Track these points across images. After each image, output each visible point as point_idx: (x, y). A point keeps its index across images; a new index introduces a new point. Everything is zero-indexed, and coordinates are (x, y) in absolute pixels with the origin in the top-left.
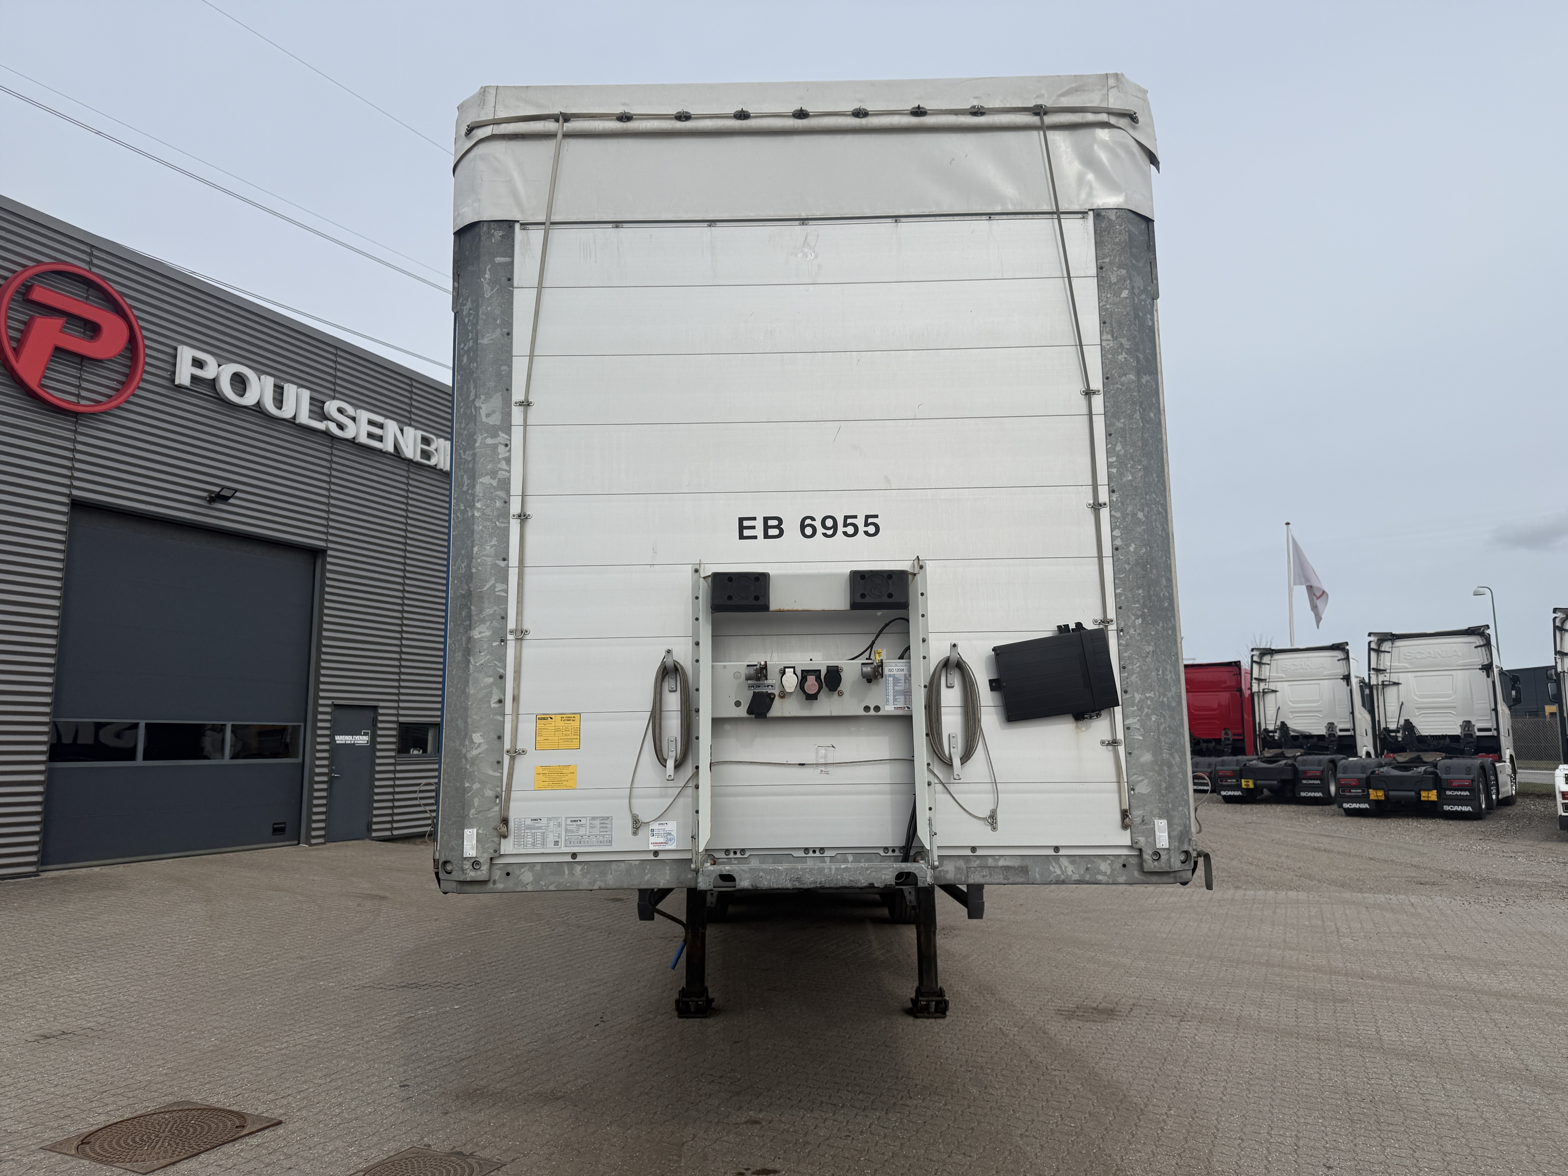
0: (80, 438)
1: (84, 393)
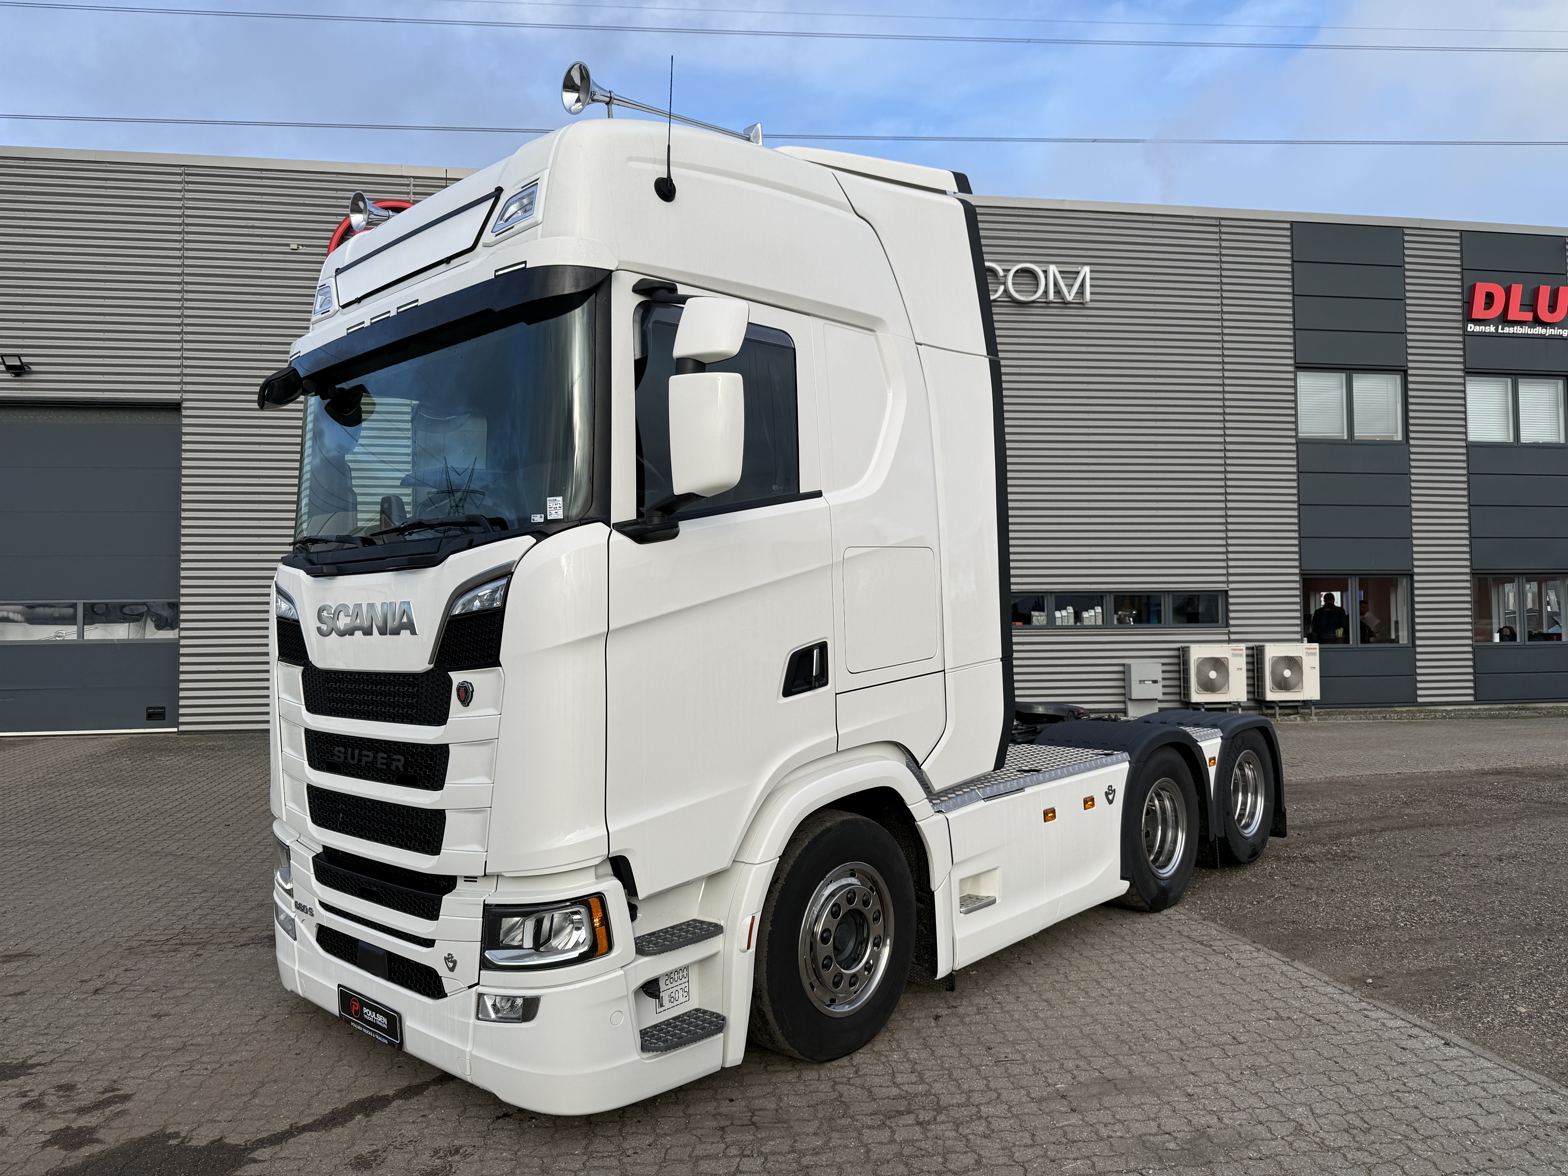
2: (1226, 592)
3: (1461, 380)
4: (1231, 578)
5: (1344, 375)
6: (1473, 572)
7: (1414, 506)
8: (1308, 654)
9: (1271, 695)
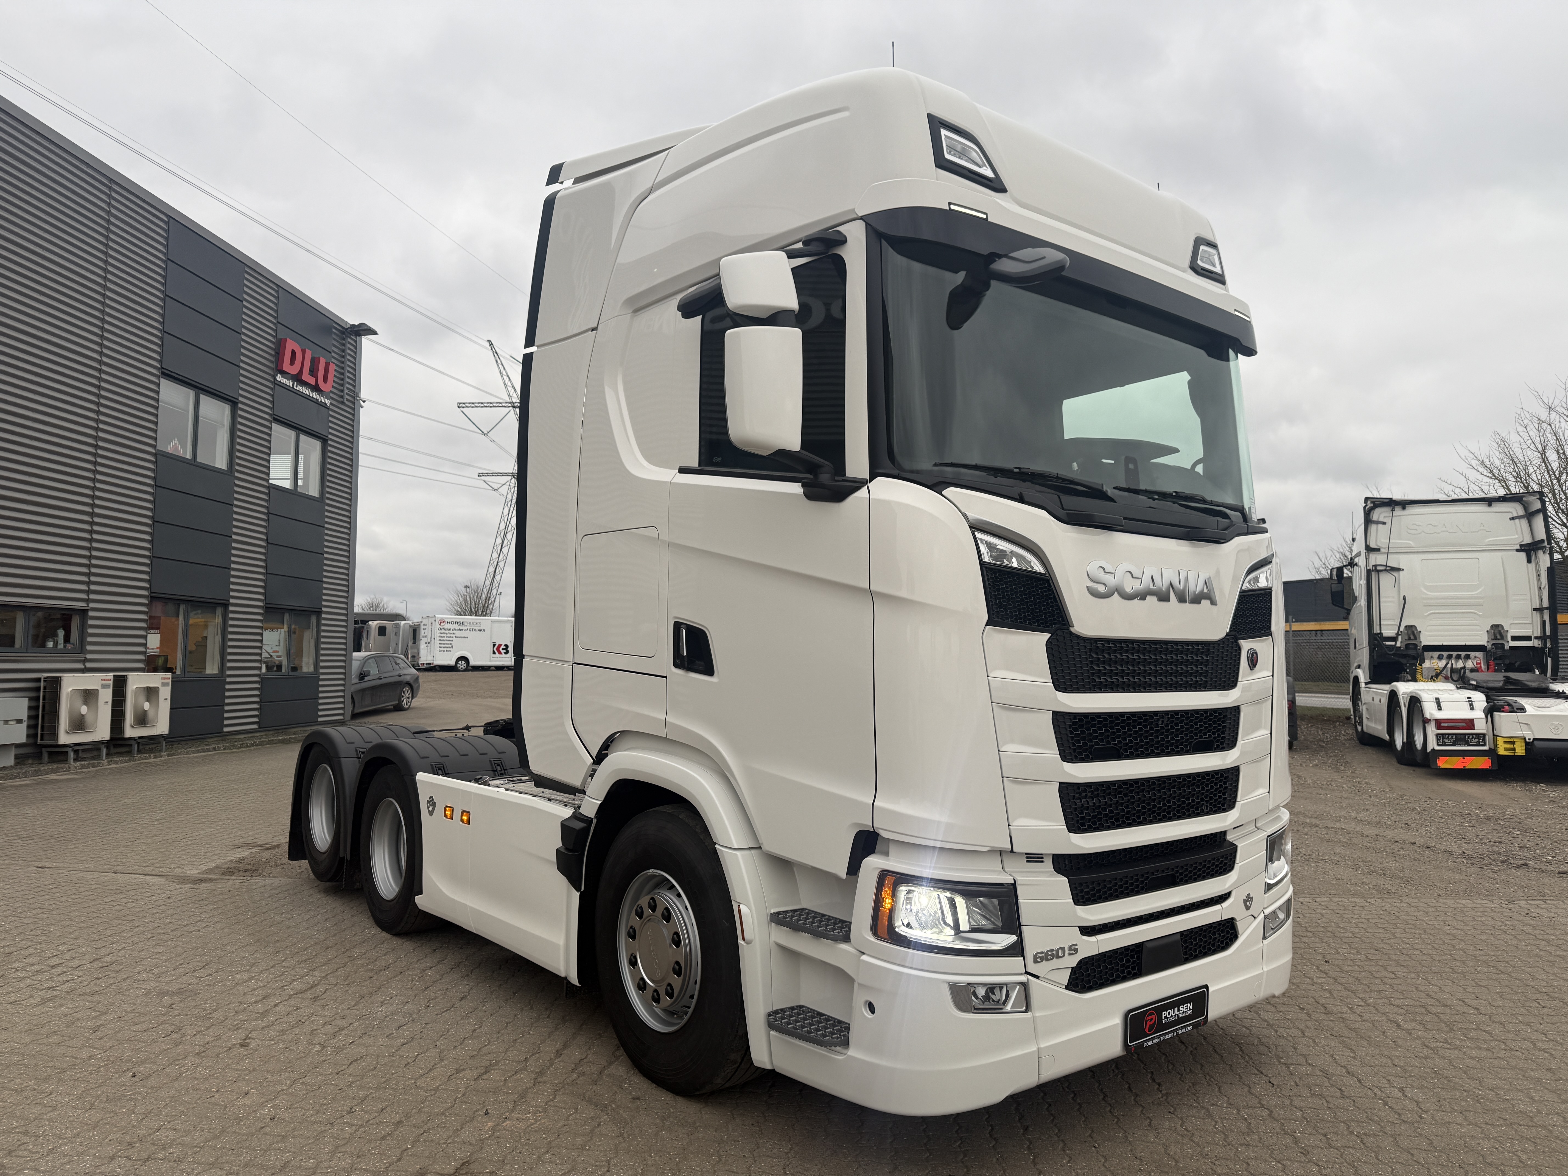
2: (87, 610)
3: (268, 424)
4: (92, 596)
5: (191, 393)
6: (267, 606)
7: (234, 537)
8: (164, 684)
9: (130, 732)
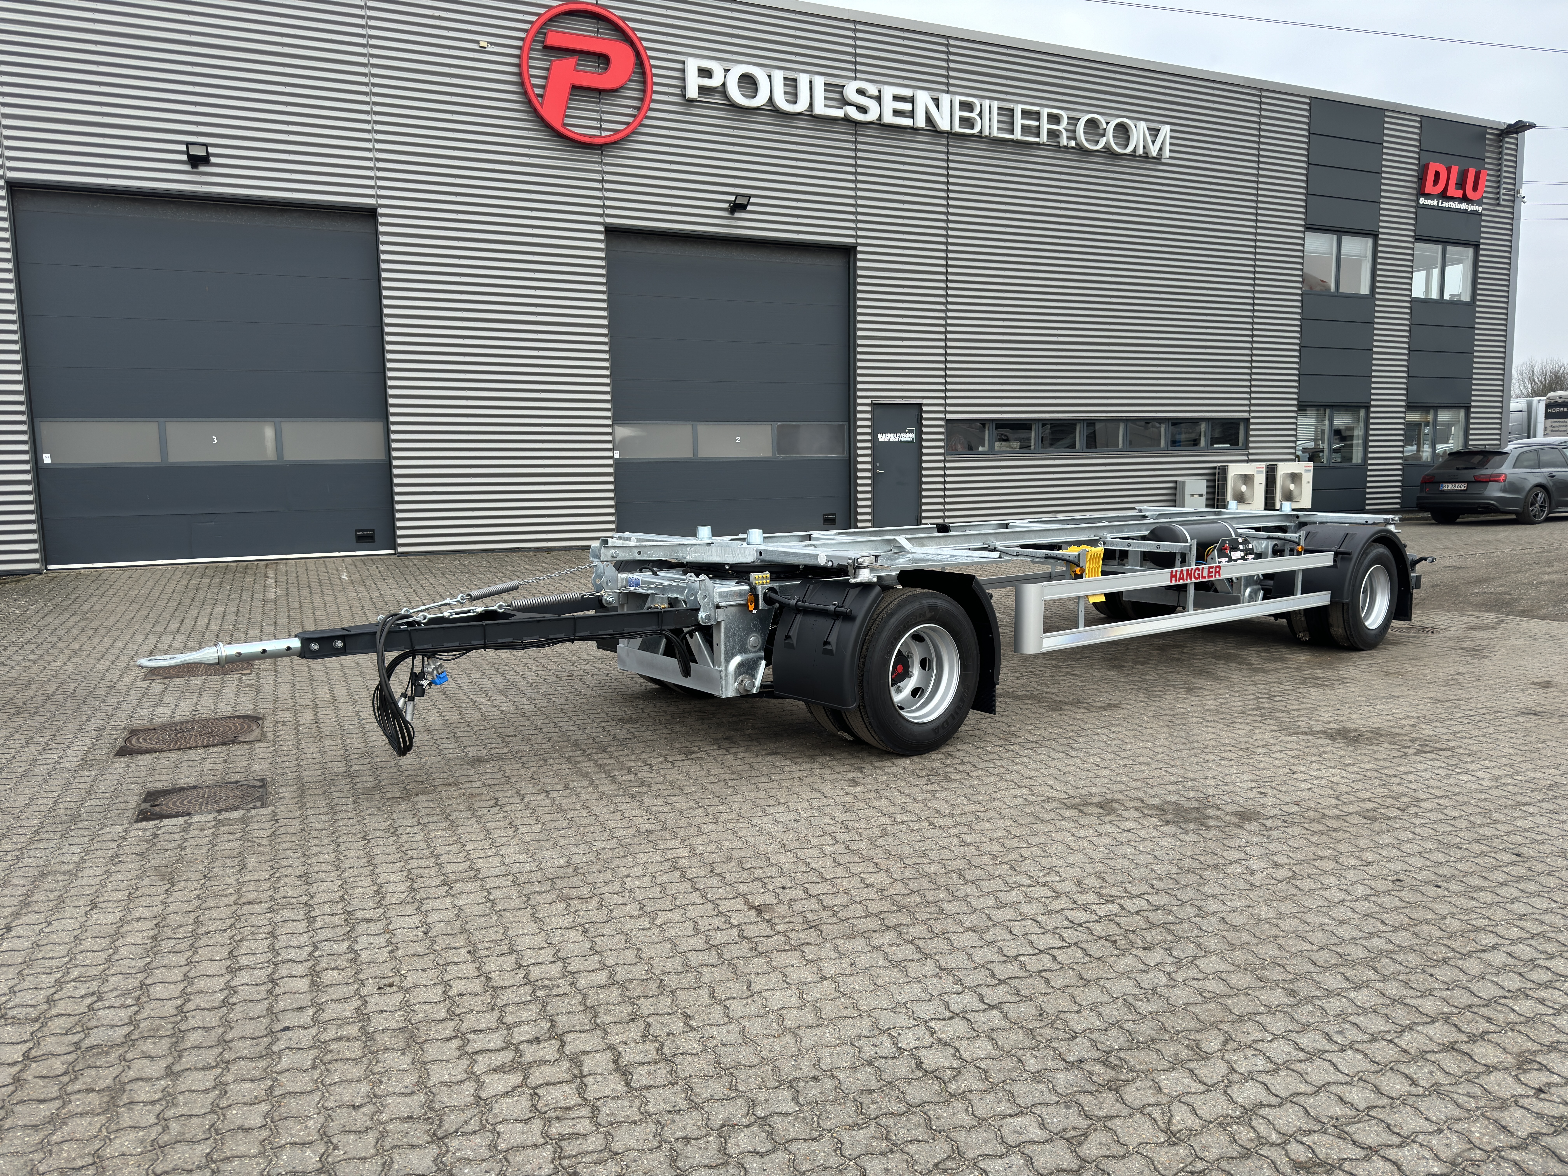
0: (607, 169)
1: (605, 125)
2: (1248, 419)
3: (1410, 245)
4: (1253, 408)
5: (1335, 237)
6: (1409, 405)
7: (1375, 349)
8: (1306, 471)
9: (1279, 505)
